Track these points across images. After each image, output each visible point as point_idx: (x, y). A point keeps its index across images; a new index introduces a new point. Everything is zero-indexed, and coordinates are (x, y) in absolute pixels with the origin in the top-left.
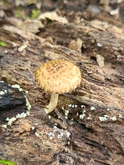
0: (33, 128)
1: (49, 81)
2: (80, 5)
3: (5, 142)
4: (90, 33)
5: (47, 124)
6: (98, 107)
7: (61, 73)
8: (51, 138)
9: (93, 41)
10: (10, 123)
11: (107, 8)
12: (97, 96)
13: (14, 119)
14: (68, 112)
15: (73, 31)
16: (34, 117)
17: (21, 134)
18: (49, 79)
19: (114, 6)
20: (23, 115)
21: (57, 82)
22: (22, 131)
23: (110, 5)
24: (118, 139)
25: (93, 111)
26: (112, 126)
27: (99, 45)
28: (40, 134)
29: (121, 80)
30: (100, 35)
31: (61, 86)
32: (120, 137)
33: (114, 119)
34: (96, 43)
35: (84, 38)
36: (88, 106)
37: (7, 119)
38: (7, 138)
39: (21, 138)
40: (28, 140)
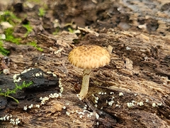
0: (64, 108)
1: (81, 57)
2: (111, 23)
3: (38, 122)
4: (120, 39)
5: (77, 105)
6: (126, 94)
7: (91, 51)
8: (81, 117)
9: (122, 45)
10: (43, 103)
11: (136, 23)
12: (125, 86)
13: (47, 98)
14: (97, 99)
15: (105, 39)
16: (66, 99)
17: (53, 114)
18: (80, 55)
19: (142, 22)
20: (56, 95)
21: (88, 58)
22: (54, 112)
23: (139, 21)
24: (145, 123)
25: (121, 97)
26: (139, 112)
27: (128, 48)
28: (71, 113)
29: (148, 76)
30: (129, 40)
31: (91, 61)
32: (147, 121)
33: (141, 104)
34: (125, 47)
35: (114, 44)
36: (116, 92)
37: (41, 98)
38: (40, 119)
39: (53, 117)
40: (59, 119)
